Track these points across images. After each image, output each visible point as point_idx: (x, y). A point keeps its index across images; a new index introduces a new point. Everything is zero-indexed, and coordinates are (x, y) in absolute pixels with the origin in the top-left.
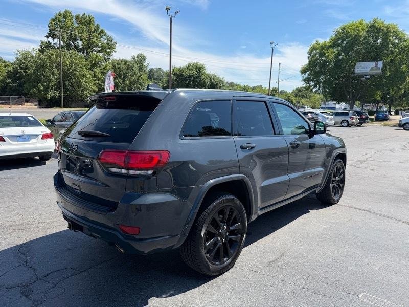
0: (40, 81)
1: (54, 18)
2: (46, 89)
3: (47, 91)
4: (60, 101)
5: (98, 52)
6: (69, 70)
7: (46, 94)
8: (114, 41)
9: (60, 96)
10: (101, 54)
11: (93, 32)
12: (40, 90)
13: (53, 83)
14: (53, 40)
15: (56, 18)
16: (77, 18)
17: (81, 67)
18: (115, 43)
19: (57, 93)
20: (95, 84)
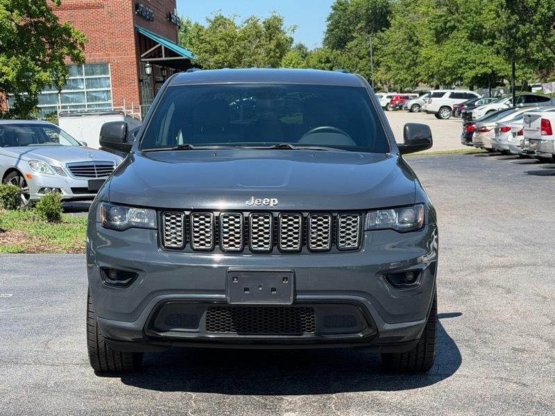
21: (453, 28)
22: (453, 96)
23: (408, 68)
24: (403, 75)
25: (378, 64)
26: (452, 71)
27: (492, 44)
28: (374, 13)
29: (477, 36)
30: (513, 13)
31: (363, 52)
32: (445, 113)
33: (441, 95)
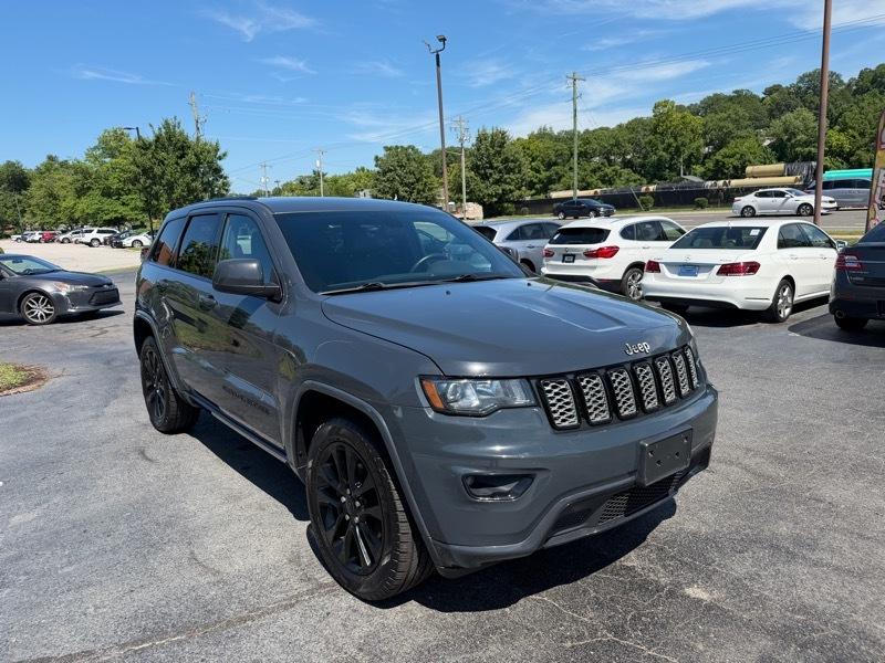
21: (89, 188)
22: (99, 232)
23: (51, 215)
24: (47, 219)
25: (23, 212)
26: (93, 216)
27: (118, 199)
28: (13, 178)
29: (107, 193)
30: (148, 178)
31: (9, 204)
32: (95, 243)
33: (91, 231)
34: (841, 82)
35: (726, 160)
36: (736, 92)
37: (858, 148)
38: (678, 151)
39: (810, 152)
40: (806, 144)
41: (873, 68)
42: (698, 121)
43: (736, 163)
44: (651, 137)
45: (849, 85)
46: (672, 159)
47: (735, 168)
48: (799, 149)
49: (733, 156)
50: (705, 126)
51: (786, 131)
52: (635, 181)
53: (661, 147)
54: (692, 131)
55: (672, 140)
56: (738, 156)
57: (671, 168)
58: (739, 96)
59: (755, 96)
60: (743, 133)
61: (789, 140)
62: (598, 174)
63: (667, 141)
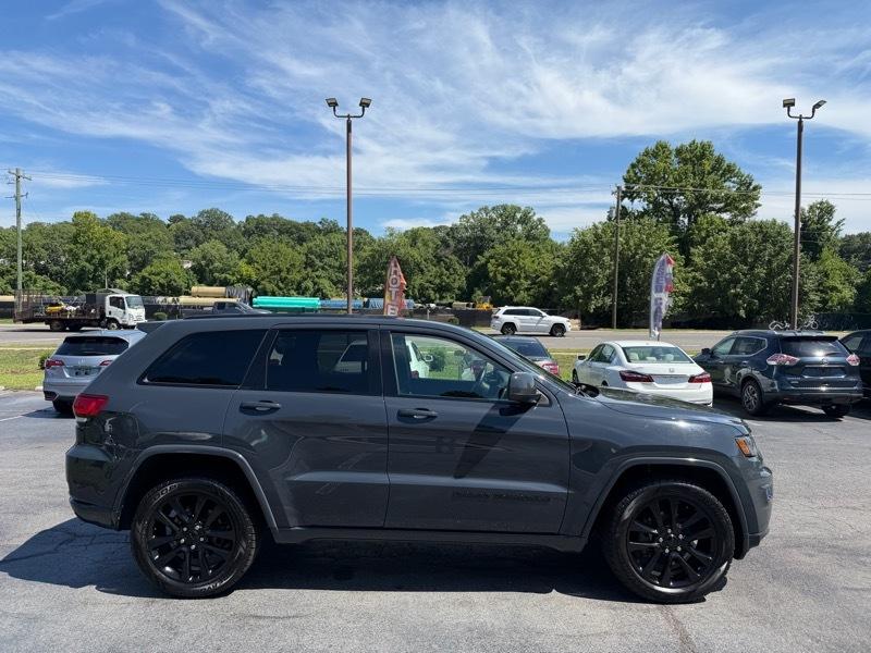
0: (579, 281)
1: (635, 161)
2: (588, 295)
3: (589, 298)
4: (611, 317)
5: (719, 211)
6: (633, 256)
7: (587, 304)
8: (754, 184)
9: (611, 306)
10: (726, 216)
11: (709, 173)
12: (577, 298)
13: (602, 282)
14: (632, 201)
15: (638, 161)
16: (679, 152)
17: (658, 249)
18: (755, 188)
19: (608, 301)
20: (686, 280)
34: (233, 222)
35: (153, 277)
36: (143, 214)
37: (263, 279)
38: (102, 264)
39: (226, 278)
40: (222, 271)
41: (256, 217)
42: (120, 237)
43: (162, 281)
44: (72, 246)
45: (239, 226)
46: (95, 270)
47: (161, 285)
48: (216, 274)
49: (158, 274)
50: (127, 242)
51: (204, 258)
52: (53, 289)
53: (82, 257)
54: (115, 245)
55: (95, 252)
56: (163, 275)
57: (95, 279)
58: (146, 219)
59: (161, 222)
60: (165, 254)
61: (207, 265)
62: (6, 278)
63: (89, 251)
